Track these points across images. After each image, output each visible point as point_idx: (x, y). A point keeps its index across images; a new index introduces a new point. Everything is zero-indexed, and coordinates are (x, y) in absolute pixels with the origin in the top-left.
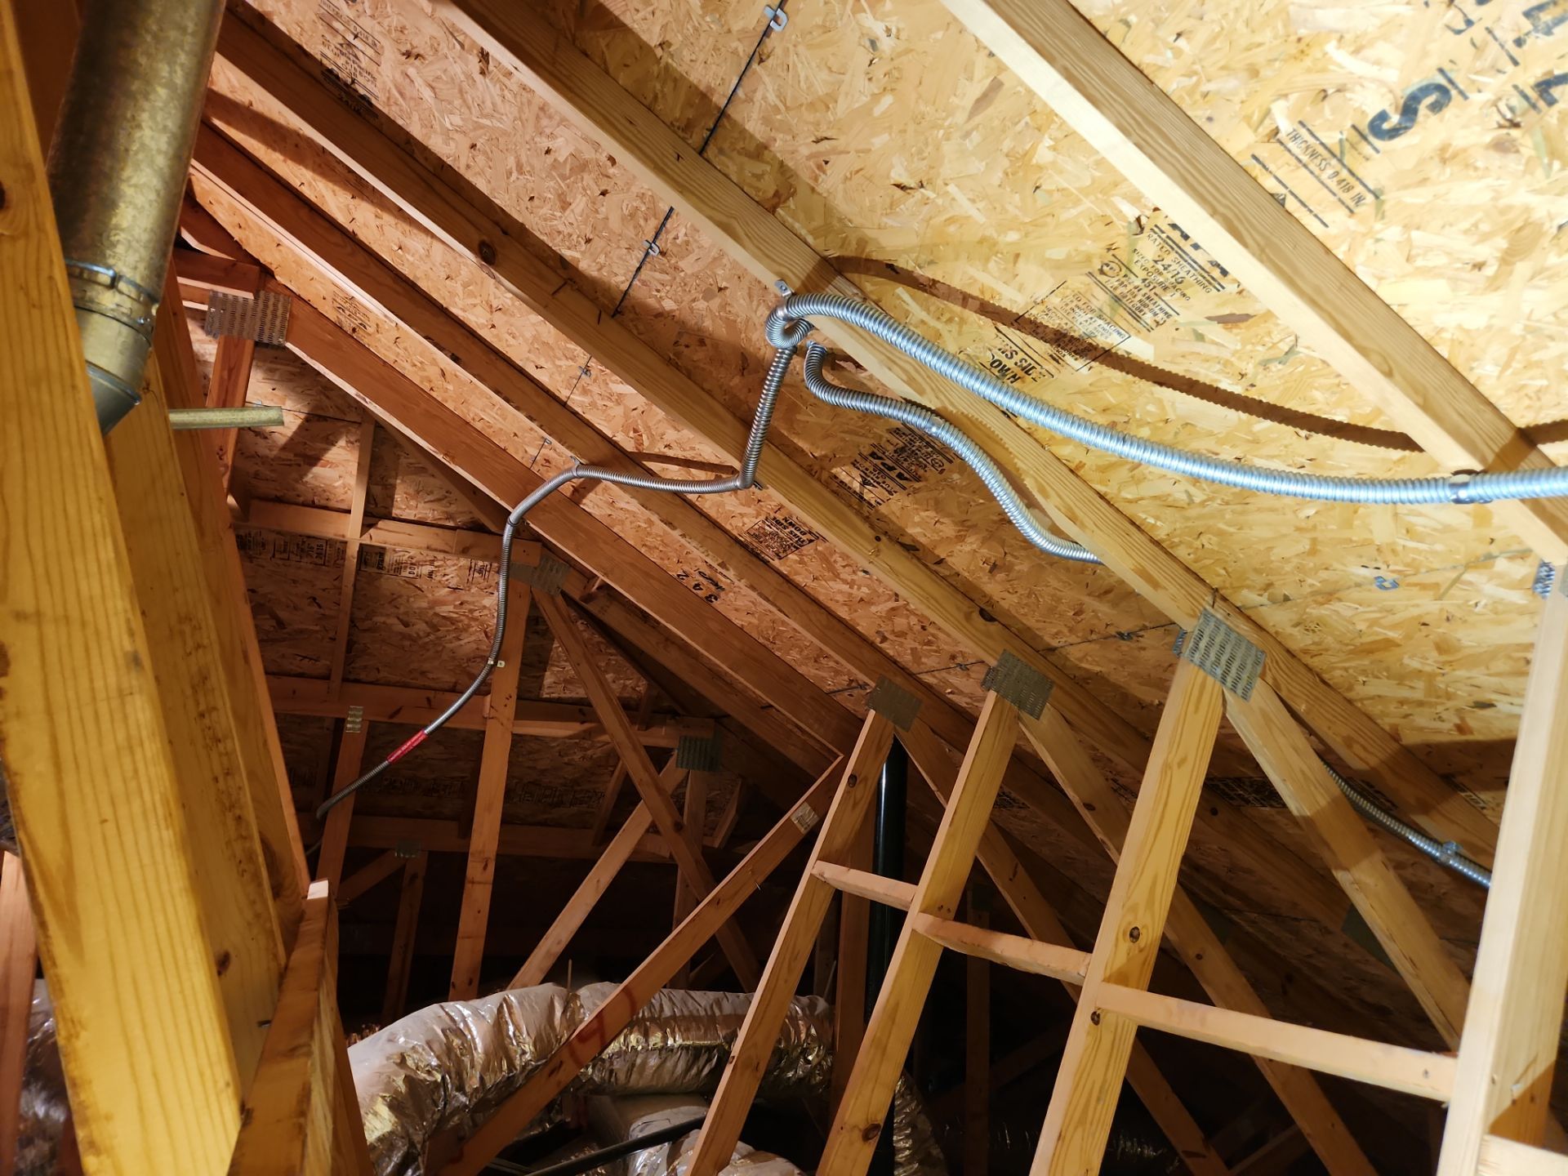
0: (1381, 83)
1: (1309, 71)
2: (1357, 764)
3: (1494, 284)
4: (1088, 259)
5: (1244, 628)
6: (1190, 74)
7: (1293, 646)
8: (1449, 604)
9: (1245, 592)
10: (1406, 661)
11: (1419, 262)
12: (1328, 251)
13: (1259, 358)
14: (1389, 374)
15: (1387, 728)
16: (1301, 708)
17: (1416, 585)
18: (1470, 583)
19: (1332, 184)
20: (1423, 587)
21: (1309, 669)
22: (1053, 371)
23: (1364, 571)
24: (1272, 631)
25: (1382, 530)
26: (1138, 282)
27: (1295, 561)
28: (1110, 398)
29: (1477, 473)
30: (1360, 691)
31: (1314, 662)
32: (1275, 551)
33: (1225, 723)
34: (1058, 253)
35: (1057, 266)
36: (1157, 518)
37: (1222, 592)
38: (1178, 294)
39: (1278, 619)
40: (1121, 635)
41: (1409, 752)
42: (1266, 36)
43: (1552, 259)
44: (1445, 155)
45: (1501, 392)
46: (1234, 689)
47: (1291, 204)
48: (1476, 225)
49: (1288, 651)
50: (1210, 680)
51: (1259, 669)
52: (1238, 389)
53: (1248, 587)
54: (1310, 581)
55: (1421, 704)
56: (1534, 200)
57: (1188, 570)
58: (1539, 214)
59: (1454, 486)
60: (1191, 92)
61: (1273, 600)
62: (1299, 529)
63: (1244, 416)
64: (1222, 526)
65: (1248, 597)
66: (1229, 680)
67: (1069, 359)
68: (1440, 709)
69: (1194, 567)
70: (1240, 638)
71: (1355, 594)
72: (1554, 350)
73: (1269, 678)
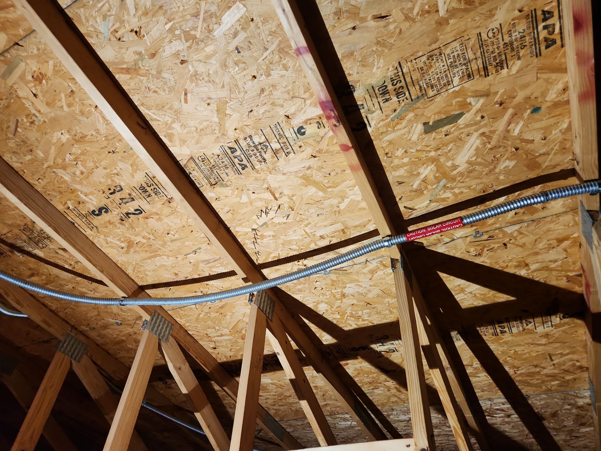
0: (93, 204)
1: (75, 196)
3: (127, 253)
4: (19, 226)
5: (82, 338)
6: (44, 189)
7: (98, 343)
8: (134, 330)
9: (82, 327)
10: (128, 346)
11: (109, 245)
12: (87, 238)
13: (75, 261)
17: (126, 324)
18: (138, 324)
19: (86, 222)
20: (128, 325)
21: (103, 349)
22: (11, 255)
23: (112, 320)
24: (92, 338)
26: (36, 235)
27: (94, 318)
28: (31, 266)
29: (126, 298)
30: (118, 356)
31: (105, 347)
32: (89, 314)
34: (9, 222)
35: (9, 225)
36: (52, 303)
37: (75, 326)
38: (49, 241)
39: (93, 334)
40: (44, 342)
42: (63, 186)
43: (137, 249)
44: (110, 222)
45: (134, 277)
46: (75, 359)
47: (76, 225)
48: (120, 239)
49: (97, 345)
50: (67, 356)
51: (86, 351)
52: (70, 268)
53: (83, 325)
54: (99, 323)
56: (131, 236)
57: (63, 320)
58: (132, 239)
59: (120, 301)
60: (45, 192)
61: (91, 329)
62: (94, 308)
63: (73, 276)
64: (72, 306)
65: (84, 328)
66: (74, 356)
67: (15, 252)
69: (66, 319)
70: (80, 342)
71: (112, 327)
72: (142, 269)
73: (89, 354)
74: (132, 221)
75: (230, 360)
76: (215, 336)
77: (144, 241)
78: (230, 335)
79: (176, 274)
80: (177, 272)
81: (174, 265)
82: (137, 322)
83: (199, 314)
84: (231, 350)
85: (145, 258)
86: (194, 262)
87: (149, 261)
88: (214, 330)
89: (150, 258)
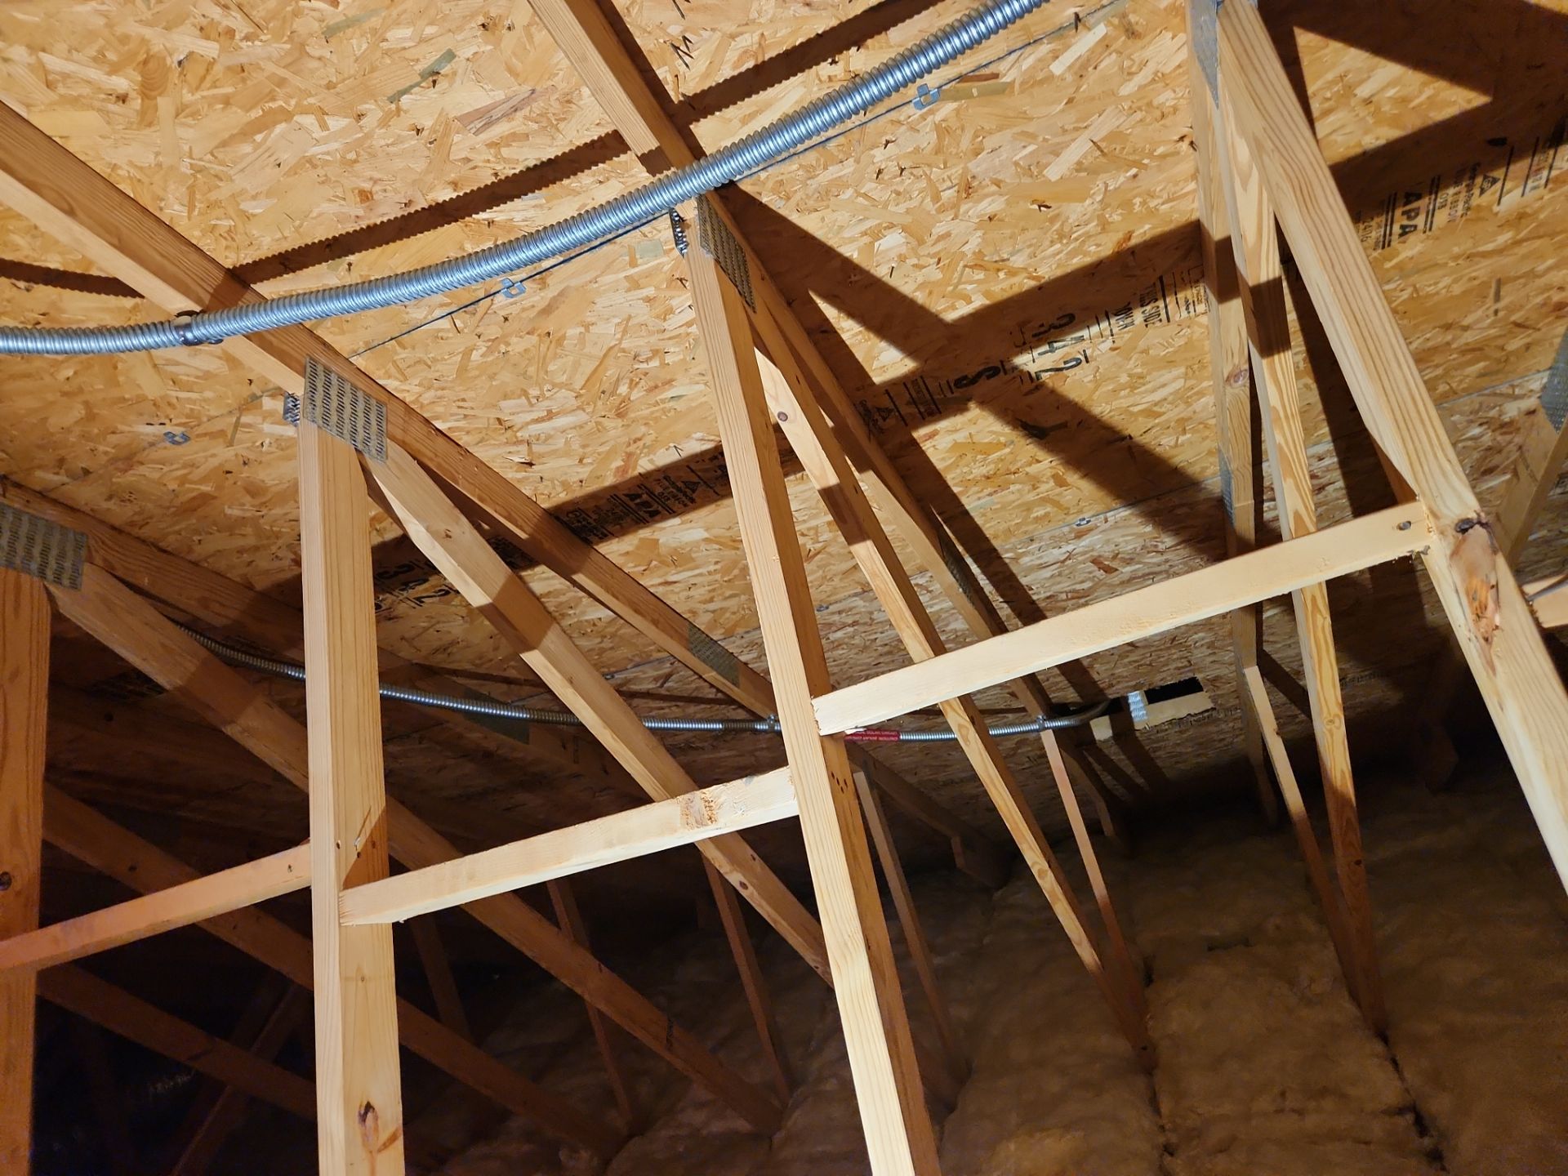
2: (219, 622)
3: (145, 119)
5: (51, 513)
7: (116, 521)
9: (38, 473)
10: (228, 511)
11: (61, 91)
15: (238, 579)
16: (145, 582)
17: (205, 434)
18: (250, 425)
20: (212, 435)
21: (142, 541)
23: (149, 429)
24: (87, 510)
25: (150, 386)
27: (77, 430)
29: (196, 314)
30: (200, 551)
31: (145, 532)
32: (51, 421)
37: (12, 478)
39: (87, 495)
41: (264, 595)
43: (188, 96)
45: (197, 233)
46: (58, 580)
48: (102, 53)
49: (111, 526)
50: (25, 576)
51: (84, 552)
53: (40, 467)
54: (101, 448)
55: (256, 548)
58: (157, 47)
59: (178, 328)
61: (73, 476)
62: (65, 394)
65: (46, 477)
66: (50, 574)
68: (274, 549)
70: (50, 526)
71: (154, 454)
72: (225, 190)
73: (98, 560)
75: (578, 492)
76: (528, 424)
77: (209, 49)
78: (579, 408)
79: (365, 197)
80: (365, 186)
81: (352, 157)
82: (244, 419)
83: (467, 353)
84: (581, 461)
85: (227, 137)
86: (432, 130)
87: (247, 148)
88: (523, 400)
89: (244, 134)
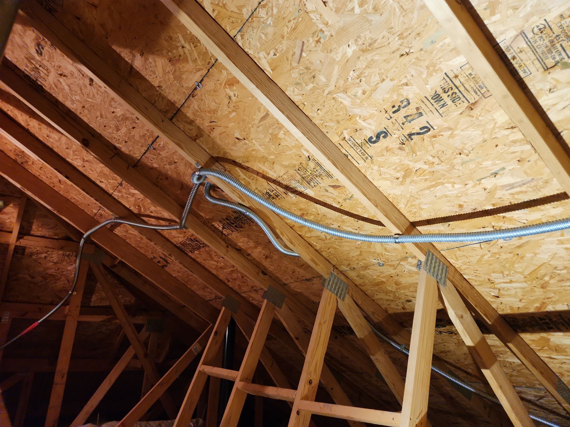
0: (371, 129)
1: (352, 124)
2: (376, 321)
3: (402, 183)
4: (295, 166)
5: (343, 278)
6: (322, 120)
7: (357, 283)
8: (397, 271)
9: (342, 266)
10: (388, 288)
11: (383, 176)
12: (360, 171)
13: (343, 198)
14: (377, 206)
15: (384, 308)
16: (360, 303)
17: (389, 265)
18: (402, 265)
19: (360, 153)
20: (390, 266)
21: (362, 290)
22: (285, 197)
23: (375, 261)
24: (351, 279)
25: (378, 249)
26: (309, 174)
27: (356, 257)
28: (302, 206)
29: (401, 235)
30: (376, 297)
31: (363, 288)
32: (350, 254)
33: (338, 309)
34: (286, 163)
35: (286, 167)
36: (317, 243)
37: (336, 266)
38: (320, 178)
39: (352, 275)
40: (307, 280)
41: (390, 316)
42: (341, 113)
43: (415, 178)
44: (387, 149)
45: (406, 212)
46: (340, 298)
47: (349, 157)
48: (396, 168)
49: (355, 285)
50: (333, 294)
51: (347, 291)
52: (338, 206)
53: (343, 265)
54: (360, 263)
55: (392, 301)
56: (410, 163)
57: (326, 259)
58: (411, 167)
59: (394, 238)
60: (322, 124)
61: (350, 269)
62: (356, 248)
63: (340, 214)
64: (335, 246)
65: (344, 268)
66: (339, 295)
67: (290, 194)
68: (397, 302)
69: (328, 258)
70: (342, 281)
71: (373, 267)
72: (417, 202)
73: (350, 293)
74: (415, 143)
75: (516, 312)
76: (501, 283)
77: (426, 167)
78: (525, 282)
79: (461, 206)
80: (462, 203)
81: (460, 195)
82: (401, 263)
83: (483, 256)
84: (520, 300)
85: (423, 188)
86: (490, 189)
87: (427, 192)
88: (501, 275)
89: (428, 188)
